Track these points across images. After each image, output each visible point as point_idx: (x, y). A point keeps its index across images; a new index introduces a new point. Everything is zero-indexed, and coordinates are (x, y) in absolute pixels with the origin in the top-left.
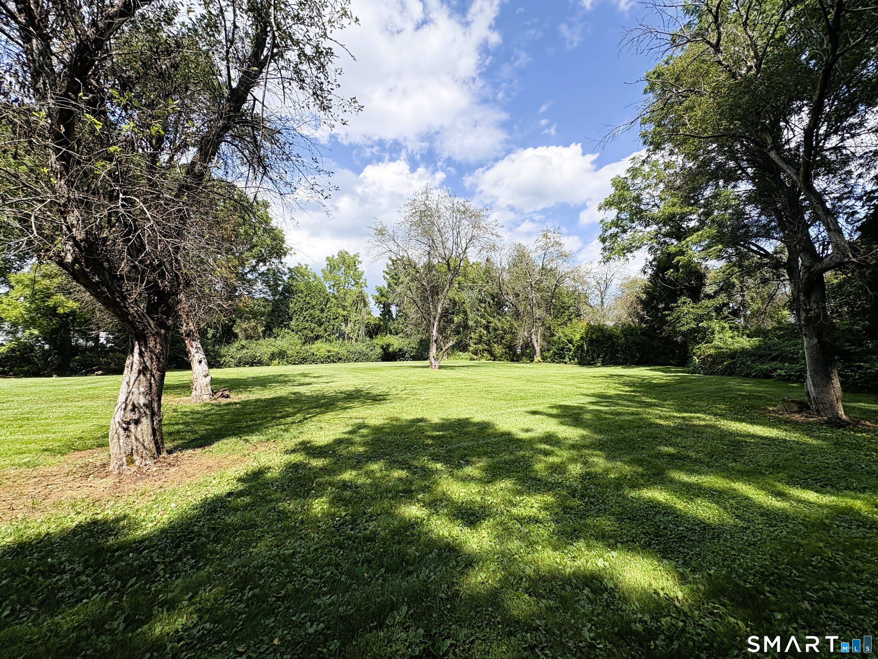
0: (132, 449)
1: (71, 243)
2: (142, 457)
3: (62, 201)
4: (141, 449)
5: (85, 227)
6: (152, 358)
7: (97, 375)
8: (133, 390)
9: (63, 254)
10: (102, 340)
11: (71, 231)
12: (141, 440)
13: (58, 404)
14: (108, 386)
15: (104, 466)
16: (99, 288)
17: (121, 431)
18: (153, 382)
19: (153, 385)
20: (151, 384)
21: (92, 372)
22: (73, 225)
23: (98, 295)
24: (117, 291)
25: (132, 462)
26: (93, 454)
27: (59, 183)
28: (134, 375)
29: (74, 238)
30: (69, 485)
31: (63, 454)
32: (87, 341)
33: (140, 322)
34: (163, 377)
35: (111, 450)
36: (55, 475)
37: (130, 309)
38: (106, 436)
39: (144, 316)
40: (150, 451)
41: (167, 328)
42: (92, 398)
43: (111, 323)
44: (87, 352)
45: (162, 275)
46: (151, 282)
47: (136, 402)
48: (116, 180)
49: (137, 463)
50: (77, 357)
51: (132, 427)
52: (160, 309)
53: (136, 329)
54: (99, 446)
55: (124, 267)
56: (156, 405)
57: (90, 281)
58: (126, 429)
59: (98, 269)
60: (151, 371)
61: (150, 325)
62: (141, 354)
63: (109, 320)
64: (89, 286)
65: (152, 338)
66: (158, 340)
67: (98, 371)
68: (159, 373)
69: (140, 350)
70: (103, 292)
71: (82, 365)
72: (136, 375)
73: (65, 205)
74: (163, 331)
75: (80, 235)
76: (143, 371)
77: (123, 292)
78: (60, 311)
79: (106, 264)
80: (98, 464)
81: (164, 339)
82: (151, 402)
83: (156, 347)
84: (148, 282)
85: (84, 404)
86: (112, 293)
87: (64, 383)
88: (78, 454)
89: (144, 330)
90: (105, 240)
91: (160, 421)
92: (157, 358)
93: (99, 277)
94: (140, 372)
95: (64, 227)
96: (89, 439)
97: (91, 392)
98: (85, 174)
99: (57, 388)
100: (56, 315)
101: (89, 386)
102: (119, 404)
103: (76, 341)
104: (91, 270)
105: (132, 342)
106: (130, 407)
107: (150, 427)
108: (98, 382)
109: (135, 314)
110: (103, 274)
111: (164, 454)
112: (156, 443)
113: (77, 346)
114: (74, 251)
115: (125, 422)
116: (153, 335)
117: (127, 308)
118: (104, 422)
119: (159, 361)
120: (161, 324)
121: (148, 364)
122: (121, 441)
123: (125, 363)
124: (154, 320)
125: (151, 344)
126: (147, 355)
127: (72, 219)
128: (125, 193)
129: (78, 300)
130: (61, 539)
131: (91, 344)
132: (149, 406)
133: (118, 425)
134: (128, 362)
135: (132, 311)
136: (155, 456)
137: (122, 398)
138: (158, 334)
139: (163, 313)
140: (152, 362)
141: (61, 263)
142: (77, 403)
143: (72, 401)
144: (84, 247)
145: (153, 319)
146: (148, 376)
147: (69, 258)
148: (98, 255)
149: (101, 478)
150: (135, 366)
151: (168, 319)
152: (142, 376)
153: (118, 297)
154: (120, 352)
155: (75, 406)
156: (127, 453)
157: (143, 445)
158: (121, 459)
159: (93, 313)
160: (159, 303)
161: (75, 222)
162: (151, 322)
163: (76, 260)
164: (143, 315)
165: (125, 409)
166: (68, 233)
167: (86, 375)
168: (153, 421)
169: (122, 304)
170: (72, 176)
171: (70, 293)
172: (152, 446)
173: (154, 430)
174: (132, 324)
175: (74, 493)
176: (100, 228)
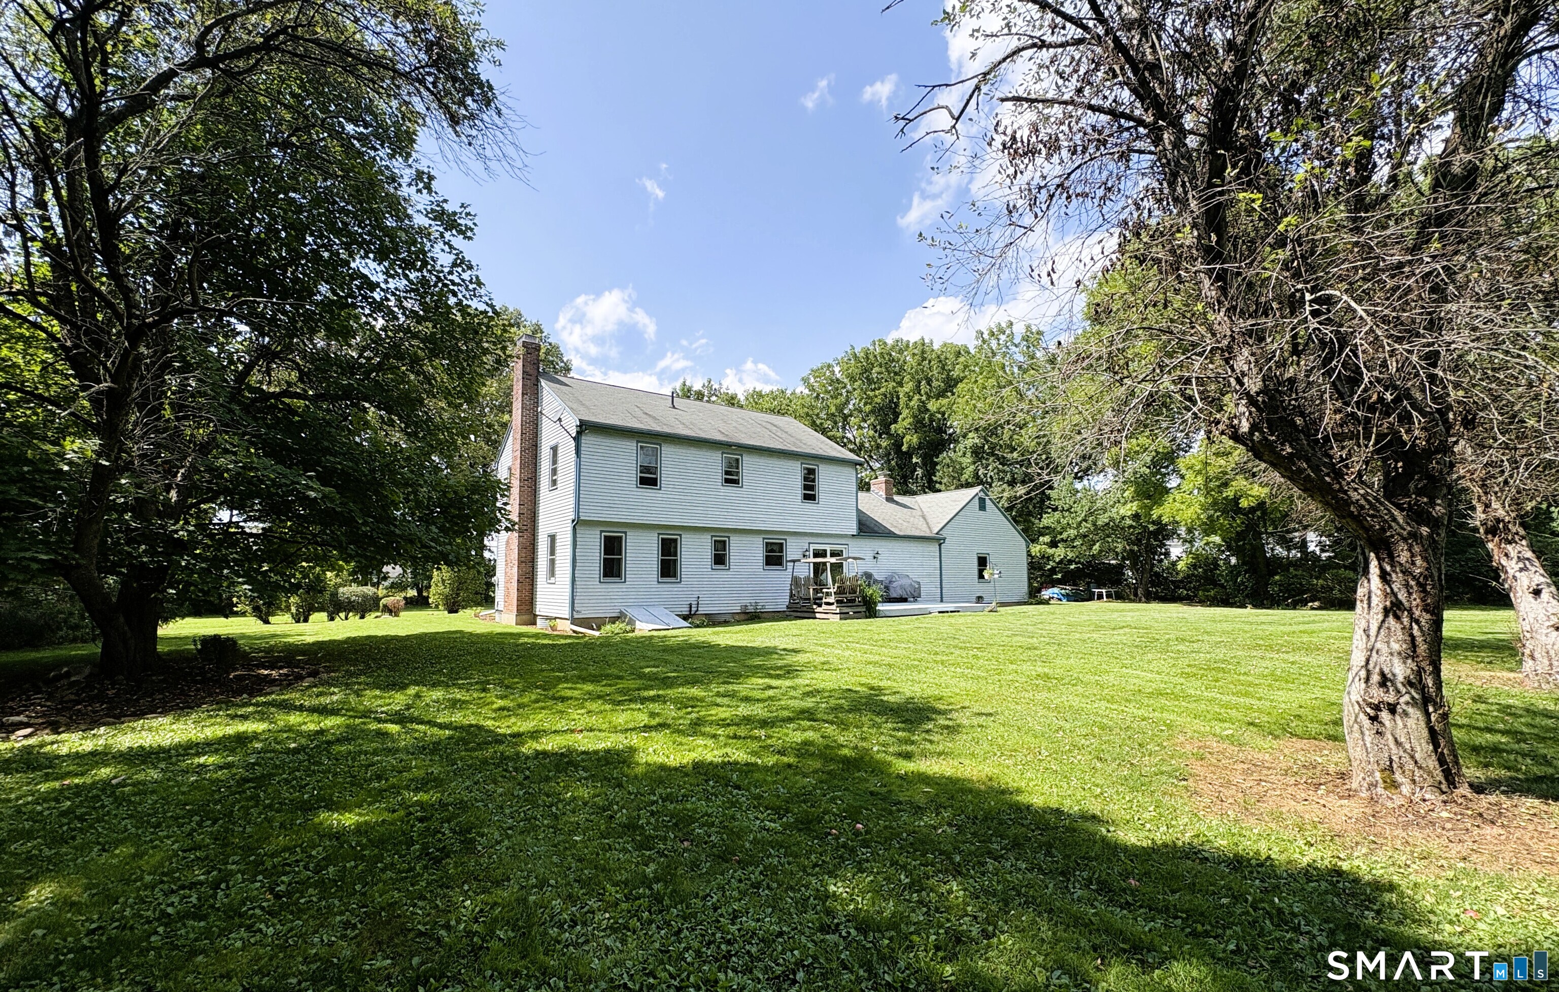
0: (1391, 761)
1: (1244, 402)
2: (1414, 782)
3: (1225, 342)
4: (1410, 766)
5: (1261, 370)
6: (1407, 586)
7: (1312, 609)
8: (1378, 645)
9: (1236, 422)
10: (1312, 547)
11: (1241, 384)
12: (1408, 746)
13: (1259, 653)
14: (1332, 630)
15: (1342, 776)
16: (1294, 464)
17: (1366, 722)
18: (1416, 631)
19: (1419, 640)
20: (1413, 638)
21: (1304, 603)
22: (1243, 374)
23: (1293, 476)
24: (1325, 464)
25: (1394, 785)
26: (1321, 751)
27: (1218, 317)
28: (1376, 617)
29: (1248, 394)
30: (1290, 790)
31: (1276, 737)
32: (1289, 550)
33: (1372, 516)
34: (1437, 623)
35: (1351, 751)
36: (1269, 768)
37: (1351, 493)
38: (1338, 723)
39: (1381, 504)
40: (1430, 773)
41: (1434, 524)
42: (1309, 649)
43: (1322, 517)
44: (1291, 569)
45: (1406, 418)
46: (1386, 435)
47: (1386, 671)
48: (1297, 275)
49: (1406, 789)
50: (1277, 577)
51: (1385, 715)
52: (1412, 486)
53: (1368, 529)
54: (1329, 737)
55: (1329, 420)
56: (1430, 682)
57: (1279, 455)
58: (1374, 719)
59: (1288, 432)
60: (1410, 612)
61: (1394, 520)
62: (1384, 577)
63: (1319, 513)
64: (1278, 463)
65: (1402, 546)
66: (1417, 549)
67: (1313, 601)
68: (1428, 616)
69: (1382, 569)
70: (1301, 471)
71: (1287, 591)
72: (1380, 617)
73: (1229, 348)
74: (1425, 530)
75: (1254, 385)
76: (1394, 609)
77: (1334, 465)
78: (1244, 503)
79: (1299, 421)
80: (1332, 769)
81: (1431, 547)
82: (1419, 672)
83: (1413, 563)
84: (1380, 437)
85: (1297, 658)
86: (1316, 469)
87: (1263, 619)
88: (1300, 744)
89: (1383, 530)
90: (1292, 381)
91: (1445, 716)
92: (1419, 584)
93: (1291, 446)
94: (1386, 611)
95: (1232, 380)
96: (1311, 722)
97: (1306, 638)
98: (1250, 285)
99: (1254, 627)
100: (1238, 510)
101: (1302, 627)
102: (1355, 670)
103: (1272, 550)
104: (1278, 437)
105: (1363, 553)
106: (1375, 678)
107: (1423, 724)
108: (1314, 622)
109: (1363, 502)
110: (1298, 439)
111: (1464, 790)
112: (1442, 761)
113: (1276, 559)
114: (1250, 413)
115: (1370, 705)
116: (1405, 540)
117: (1345, 492)
118: (1333, 696)
119: (1424, 591)
120: (1418, 515)
121: (1402, 596)
122: (1368, 739)
123: (1355, 592)
124: (1402, 510)
125: (1404, 557)
126: (1397, 580)
127: (1240, 364)
128: (1313, 290)
129: (1267, 485)
130: (1290, 876)
131: (1295, 554)
132: (1415, 683)
133: (1357, 707)
134: (1361, 592)
135: (1355, 496)
136: (1444, 787)
137: (1358, 659)
138: (1414, 535)
139: (1420, 492)
140: (1410, 594)
141: (1236, 437)
142: (1286, 656)
143: (1278, 651)
144: (1264, 401)
145: (1399, 507)
146: (1406, 621)
147: (1245, 427)
148: (1285, 409)
149: (1341, 798)
150: (1375, 600)
151: (1432, 504)
152: (1391, 620)
153: (1328, 475)
154: (1346, 567)
155: (1285, 661)
156: (1382, 766)
157: (1412, 757)
158: (1372, 773)
159: (1292, 502)
160: (1408, 474)
161: (1245, 368)
162: (1396, 513)
163: (1254, 427)
164: (1377, 500)
165: (1367, 680)
166: (1238, 387)
167: (1295, 608)
168: (1427, 715)
169: (1336, 487)
170: (1232, 299)
171: (1254, 475)
172: (1432, 763)
173: (1432, 732)
174: (1358, 519)
175: (1300, 808)
176: (1283, 364)
